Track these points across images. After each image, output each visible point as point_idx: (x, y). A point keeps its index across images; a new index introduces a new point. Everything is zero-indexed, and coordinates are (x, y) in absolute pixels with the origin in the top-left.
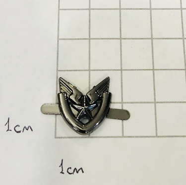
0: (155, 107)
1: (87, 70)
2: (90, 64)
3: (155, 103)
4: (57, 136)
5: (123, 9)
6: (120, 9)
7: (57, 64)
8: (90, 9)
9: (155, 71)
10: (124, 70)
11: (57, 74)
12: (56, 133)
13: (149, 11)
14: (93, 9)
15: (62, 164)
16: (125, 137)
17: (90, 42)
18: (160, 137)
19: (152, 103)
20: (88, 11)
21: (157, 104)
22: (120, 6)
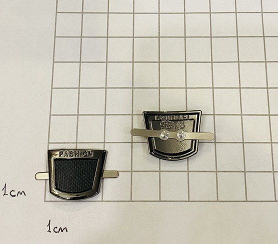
0: (132, 175)
1: (74, 143)
2: (77, 138)
3: (132, 172)
4: (46, 200)
5: (108, 88)
6: (106, 88)
7: (49, 138)
8: (79, 88)
9: (133, 144)
10: (107, 143)
11: (48, 146)
12: (45, 197)
13: (131, 89)
14: (83, 88)
15: (49, 224)
16: (104, 201)
17: (78, 117)
18: (134, 201)
19: (130, 171)
20: (78, 89)
21: (133, 173)
22: (106, 85)
